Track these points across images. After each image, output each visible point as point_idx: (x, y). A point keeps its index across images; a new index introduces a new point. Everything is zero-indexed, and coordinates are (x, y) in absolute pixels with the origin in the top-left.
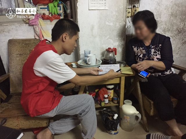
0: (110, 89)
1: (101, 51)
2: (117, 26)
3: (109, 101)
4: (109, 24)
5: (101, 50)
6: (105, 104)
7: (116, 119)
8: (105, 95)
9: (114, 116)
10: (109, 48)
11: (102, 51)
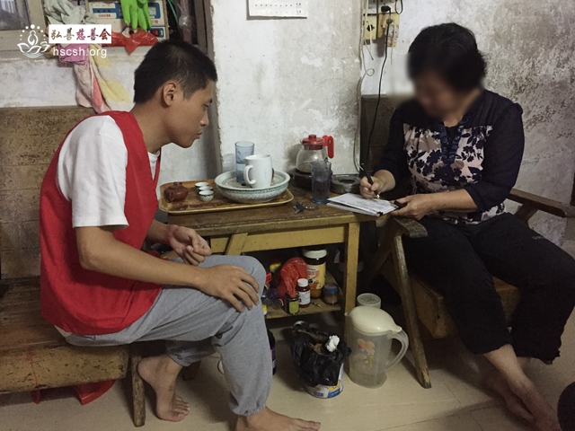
0: (314, 262)
1: (287, 147)
2: (334, 69)
3: (312, 298)
4: (311, 63)
5: (285, 144)
6: (300, 306)
7: (335, 351)
8: (299, 281)
9: (327, 341)
10: (310, 137)
11: (290, 146)
